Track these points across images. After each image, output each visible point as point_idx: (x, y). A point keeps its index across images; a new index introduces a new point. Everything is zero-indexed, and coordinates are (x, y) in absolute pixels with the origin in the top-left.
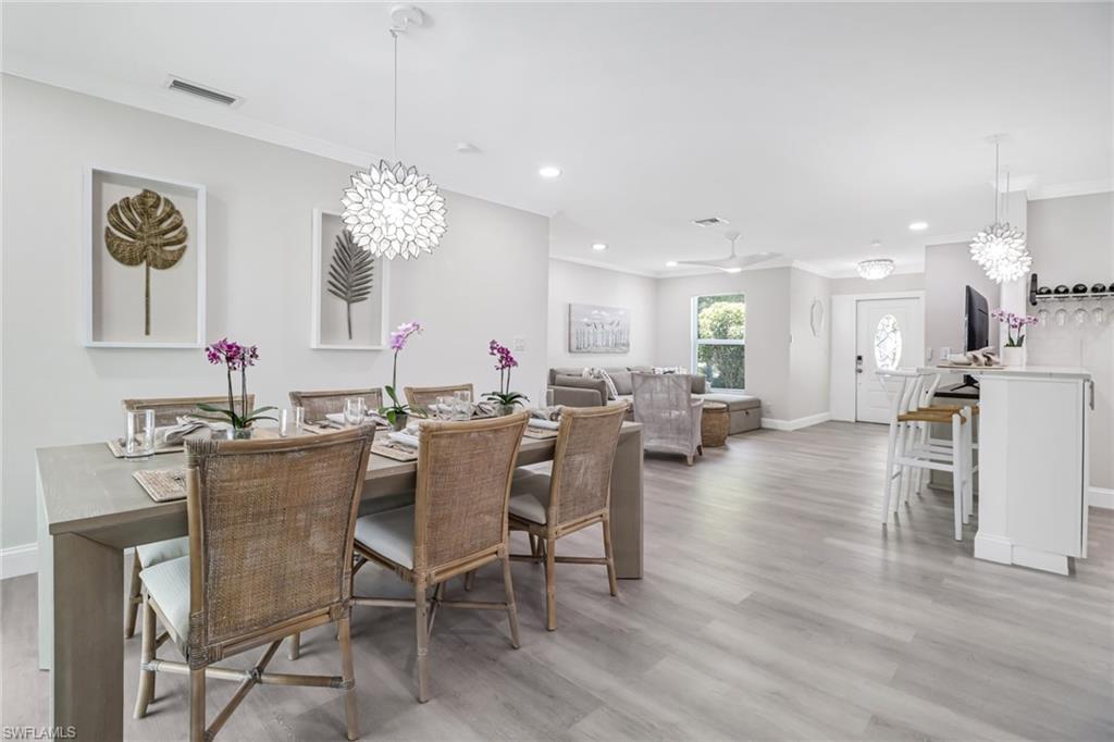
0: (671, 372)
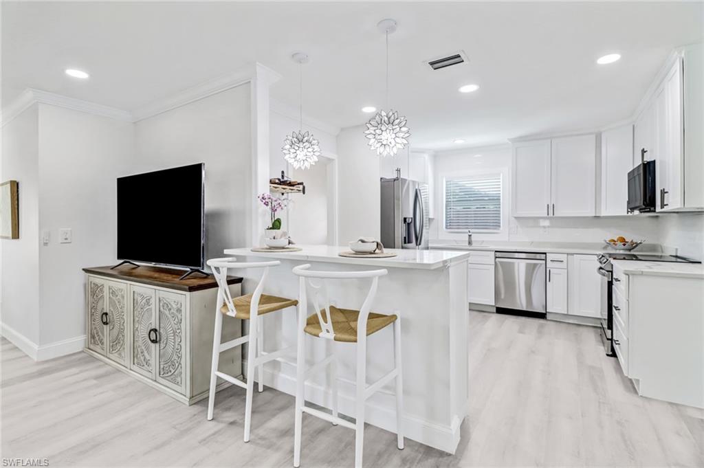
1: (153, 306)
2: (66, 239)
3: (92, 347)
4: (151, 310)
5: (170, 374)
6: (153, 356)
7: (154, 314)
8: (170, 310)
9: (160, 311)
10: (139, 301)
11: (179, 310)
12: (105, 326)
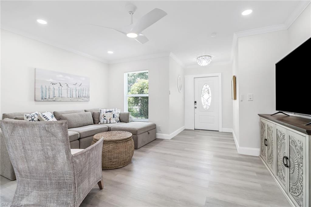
0: (110, 112)
1: (286, 141)
2: (250, 99)
3: (262, 156)
4: (285, 143)
5: (295, 195)
6: (286, 176)
7: (286, 146)
8: (296, 146)
9: (290, 145)
10: (279, 136)
11: (301, 148)
12: (266, 146)
